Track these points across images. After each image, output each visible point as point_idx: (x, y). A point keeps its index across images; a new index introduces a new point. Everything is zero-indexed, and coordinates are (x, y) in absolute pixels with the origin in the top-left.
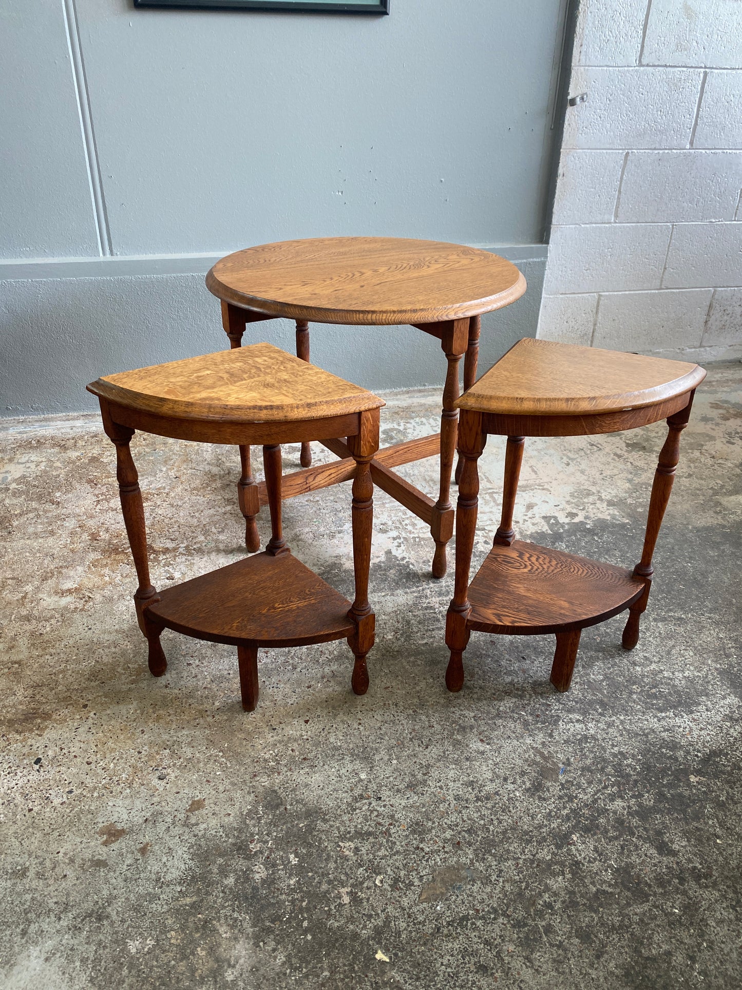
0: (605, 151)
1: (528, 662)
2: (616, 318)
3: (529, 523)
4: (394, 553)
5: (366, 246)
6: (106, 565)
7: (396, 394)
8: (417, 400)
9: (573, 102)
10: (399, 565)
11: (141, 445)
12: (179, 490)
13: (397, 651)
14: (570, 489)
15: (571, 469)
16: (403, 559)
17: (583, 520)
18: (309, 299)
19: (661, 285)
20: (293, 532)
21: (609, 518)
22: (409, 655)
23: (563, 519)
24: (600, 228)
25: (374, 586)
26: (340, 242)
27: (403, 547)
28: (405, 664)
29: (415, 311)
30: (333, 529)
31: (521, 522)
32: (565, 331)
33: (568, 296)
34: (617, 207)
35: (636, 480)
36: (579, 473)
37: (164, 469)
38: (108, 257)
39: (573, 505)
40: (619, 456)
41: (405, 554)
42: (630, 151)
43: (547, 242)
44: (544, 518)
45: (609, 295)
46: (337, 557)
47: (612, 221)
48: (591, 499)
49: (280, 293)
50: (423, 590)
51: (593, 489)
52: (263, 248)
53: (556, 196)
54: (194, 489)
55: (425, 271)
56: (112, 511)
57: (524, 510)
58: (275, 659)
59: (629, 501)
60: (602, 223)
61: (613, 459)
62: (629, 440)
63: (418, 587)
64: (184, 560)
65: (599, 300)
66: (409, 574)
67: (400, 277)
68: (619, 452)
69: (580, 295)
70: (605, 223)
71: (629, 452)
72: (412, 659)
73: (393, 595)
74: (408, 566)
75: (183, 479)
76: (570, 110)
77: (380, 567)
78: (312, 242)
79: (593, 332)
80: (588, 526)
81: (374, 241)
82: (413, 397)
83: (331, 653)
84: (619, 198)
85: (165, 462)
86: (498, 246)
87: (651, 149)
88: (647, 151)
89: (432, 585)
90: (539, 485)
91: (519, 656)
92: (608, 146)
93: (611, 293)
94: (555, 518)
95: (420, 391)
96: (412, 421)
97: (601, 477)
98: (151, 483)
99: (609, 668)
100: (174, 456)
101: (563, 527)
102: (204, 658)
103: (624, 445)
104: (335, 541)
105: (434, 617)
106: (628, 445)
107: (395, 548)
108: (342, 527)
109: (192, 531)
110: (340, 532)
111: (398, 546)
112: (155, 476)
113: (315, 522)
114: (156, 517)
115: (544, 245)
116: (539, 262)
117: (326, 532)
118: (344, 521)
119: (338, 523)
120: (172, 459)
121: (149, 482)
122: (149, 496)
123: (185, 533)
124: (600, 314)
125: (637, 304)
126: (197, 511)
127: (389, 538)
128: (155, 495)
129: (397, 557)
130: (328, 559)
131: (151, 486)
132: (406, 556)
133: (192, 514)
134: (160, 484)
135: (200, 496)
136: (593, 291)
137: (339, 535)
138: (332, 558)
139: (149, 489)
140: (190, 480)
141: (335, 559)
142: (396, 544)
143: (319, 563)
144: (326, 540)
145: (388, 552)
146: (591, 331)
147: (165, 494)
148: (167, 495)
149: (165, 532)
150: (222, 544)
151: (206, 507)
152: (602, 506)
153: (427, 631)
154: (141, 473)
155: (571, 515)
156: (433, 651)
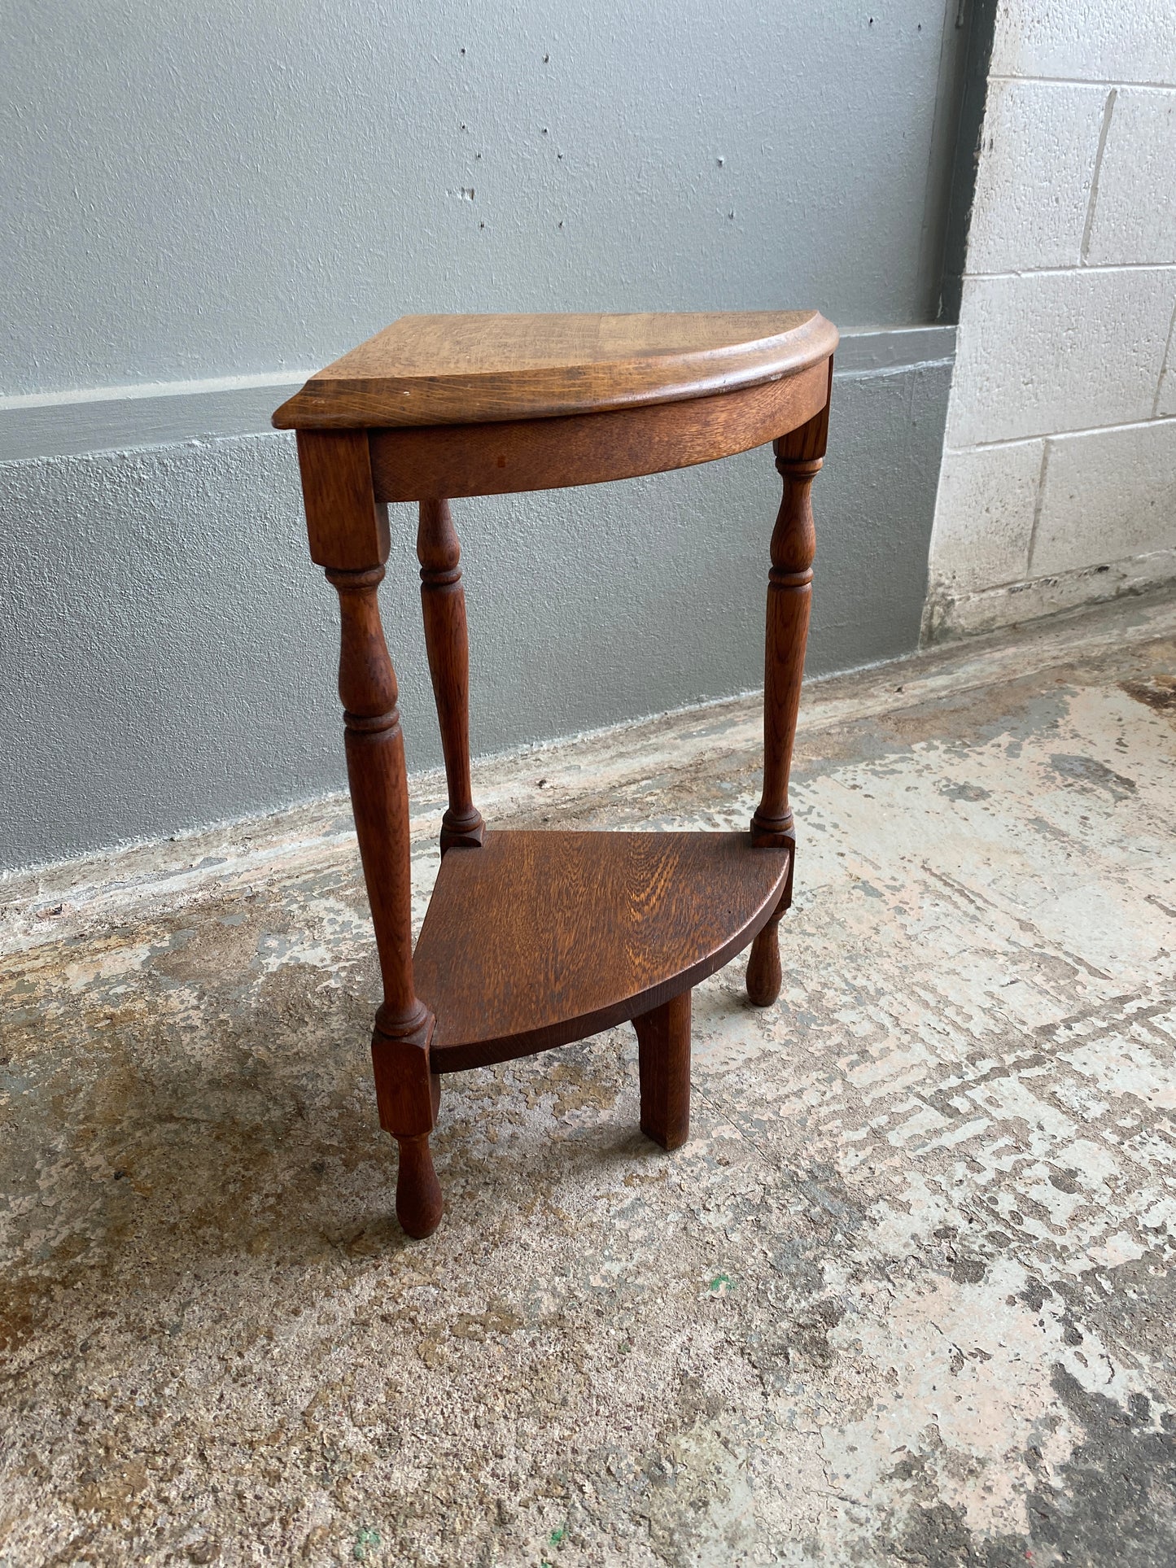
0: (1072, 85)
2: (1075, 492)
4: (1090, 1388)
7: (643, 733)
8: (705, 743)
10: (1153, 1449)
16: (1139, 1402)
19: (1155, 409)
24: (1054, 280)
27: (1092, 1342)
30: (799, 1304)
32: (983, 534)
33: (990, 448)
34: (1089, 228)
41: (1129, 1381)
42: (1118, 87)
45: (1066, 440)
46: (905, 1470)
47: (1078, 263)
53: (976, 200)
60: (1061, 268)
65: (1047, 451)
70: (1065, 268)
77: (1093, 1480)
79: (1034, 529)
82: (690, 735)
84: (1092, 206)
87: (1155, 85)
88: (1148, 89)
92: (1079, 74)
93: (1068, 435)
95: (696, 717)
96: (737, 806)
100: (81, 1075)
104: (843, 1371)
107: (1070, 1351)
108: (820, 1287)
109: (266, 1473)
110: (831, 1315)
111: (1074, 1339)
112: (36, 1189)
113: (714, 1285)
114: (92, 1423)
115: (949, 327)
116: (938, 369)
117: (786, 1332)
118: (810, 1254)
119: (793, 1269)
120: (78, 1090)
121: (15, 1221)
122: (33, 1299)
123: (240, 1496)
124: (1048, 485)
125: (1112, 456)
126: (251, 1340)
127: (1011, 1302)
128: (58, 1291)
129: (1112, 1405)
130: (882, 1494)
131: (28, 1245)
132: (1139, 1388)
133: (237, 1362)
134: (63, 1224)
135: (233, 1248)
136: (1038, 432)
137: (837, 1335)
138: (897, 1483)
139: (24, 1262)
140: (172, 1179)
141: (908, 1484)
142: (1058, 1330)
143: (868, 1533)
144: (807, 1377)
145: (1066, 1385)
146: (1031, 526)
147: (97, 1274)
148: (105, 1275)
149: (149, 1512)
150: (420, 1524)
151: (277, 1304)
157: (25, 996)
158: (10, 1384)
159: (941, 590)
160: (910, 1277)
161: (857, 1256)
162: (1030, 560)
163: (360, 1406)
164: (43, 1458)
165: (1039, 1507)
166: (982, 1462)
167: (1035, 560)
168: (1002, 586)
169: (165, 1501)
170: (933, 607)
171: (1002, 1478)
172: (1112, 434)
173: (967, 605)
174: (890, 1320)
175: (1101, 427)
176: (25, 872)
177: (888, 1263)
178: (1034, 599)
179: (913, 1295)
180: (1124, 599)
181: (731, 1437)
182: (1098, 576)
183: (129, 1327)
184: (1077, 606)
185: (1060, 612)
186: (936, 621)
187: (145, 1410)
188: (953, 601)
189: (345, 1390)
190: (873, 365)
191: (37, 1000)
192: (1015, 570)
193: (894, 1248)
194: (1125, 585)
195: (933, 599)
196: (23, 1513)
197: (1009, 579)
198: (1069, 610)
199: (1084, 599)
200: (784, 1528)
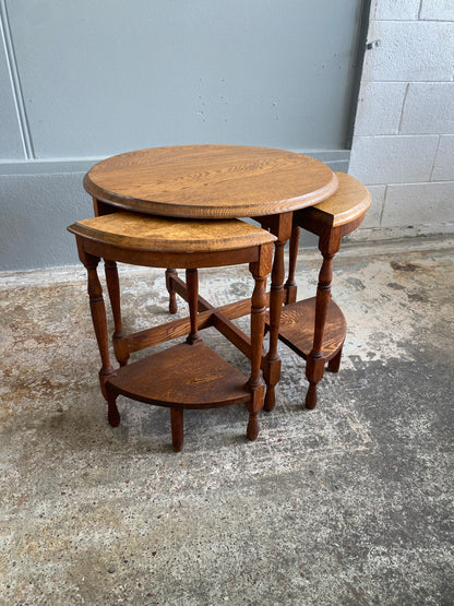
0: (392, 83)
1: (340, 491)
2: (398, 202)
5: (215, 152)
6: (12, 399)
9: (370, 47)
11: (55, 297)
12: (76, 333)
13: (234, 482)
14: (369, 332)
15: (369, 316)
17: (379, 359)
18: (160, 196)
19: (430, 179)
21: (399, 357)
22: (243, 486)
23: (365, 359)
24: (388, 138)
26: (195, 149)
28: (240, 494)
29: (247, 206)
34: (401, 123)
35: (418, 325)
37: (68, 316)
38: (32, 160)
39: (372, 346)
40: (404, 305)
42: (411, 83)
43: (350, 149)
44: (350, 357)
47: (397, 133)
48: (385, 341)
49: (138, 190)
51: (387, 333)
52: (134, 153)
53: (357, 115)
54: (88, 332)
55: (258, 172)
56: (25, 351)
58: (134, 489)
59: (413, 342)
61: (400, 308)
62: (410, 292)
64: (72, 394)
65: (387, 189)
67: (237, 177)
68: (403, 302)
69: (372, 186)
70: (391, 135)
71: (411, 302)
72: (245, 489)
73: (232, 427)
75: (81, 324)
76: (367, 52)
78: (173, 149)
80: (384, 364)
81: (221, 148)
83: (180, 483)
84: (402, 117)
85: (70, 310)
86: (315, 151)
87: (425, 81)
88: (422, 83)
89: (264, 418)
91: (333, 485)
92: (395, 79)
94: (358, 357)
97: (392, 322)
98: (57, 327)
99: (407, 498)
101: (365, 365)
102: (75, 487)
103: (407, 296)
105: (265, 448)
106: (409, 296)
109: (82, 369)
112: (61, 322)
114: (57, 356)
116: (344, 163)
120: (75, 308)
122: (54, 338)
123: (76, 370)
124: (387, 199)
126: (88, 351)
128: (59, 337)
131: (56, 330)
134: (64, 328)
136: (383, 183)
139: (55, 332)
140: (86, 325)
146: (381, 211)
148: (67, 337)
149: (61, 369)
152: (394, 347)
153: (259, 461)
154: (50, 319)
155: (371, 355)
156: (263, 481)
158: (46, 349)
162: (381, 221)
164: (48, 359)
167: (383, 221)
168: (371, 228)
169: (64, 368)
172: (412, 186)
175: (408, 183)
178: (383, 234)
180: (420, 238)
182: (409, 229)
183: (68, 345)
184: (401, 238)
185: (394, 239)
187: (66, 357)
192: (375, 224)
194: (420, 233)
196: (42, 365)
197: (373, 227)
199: (403, 236)
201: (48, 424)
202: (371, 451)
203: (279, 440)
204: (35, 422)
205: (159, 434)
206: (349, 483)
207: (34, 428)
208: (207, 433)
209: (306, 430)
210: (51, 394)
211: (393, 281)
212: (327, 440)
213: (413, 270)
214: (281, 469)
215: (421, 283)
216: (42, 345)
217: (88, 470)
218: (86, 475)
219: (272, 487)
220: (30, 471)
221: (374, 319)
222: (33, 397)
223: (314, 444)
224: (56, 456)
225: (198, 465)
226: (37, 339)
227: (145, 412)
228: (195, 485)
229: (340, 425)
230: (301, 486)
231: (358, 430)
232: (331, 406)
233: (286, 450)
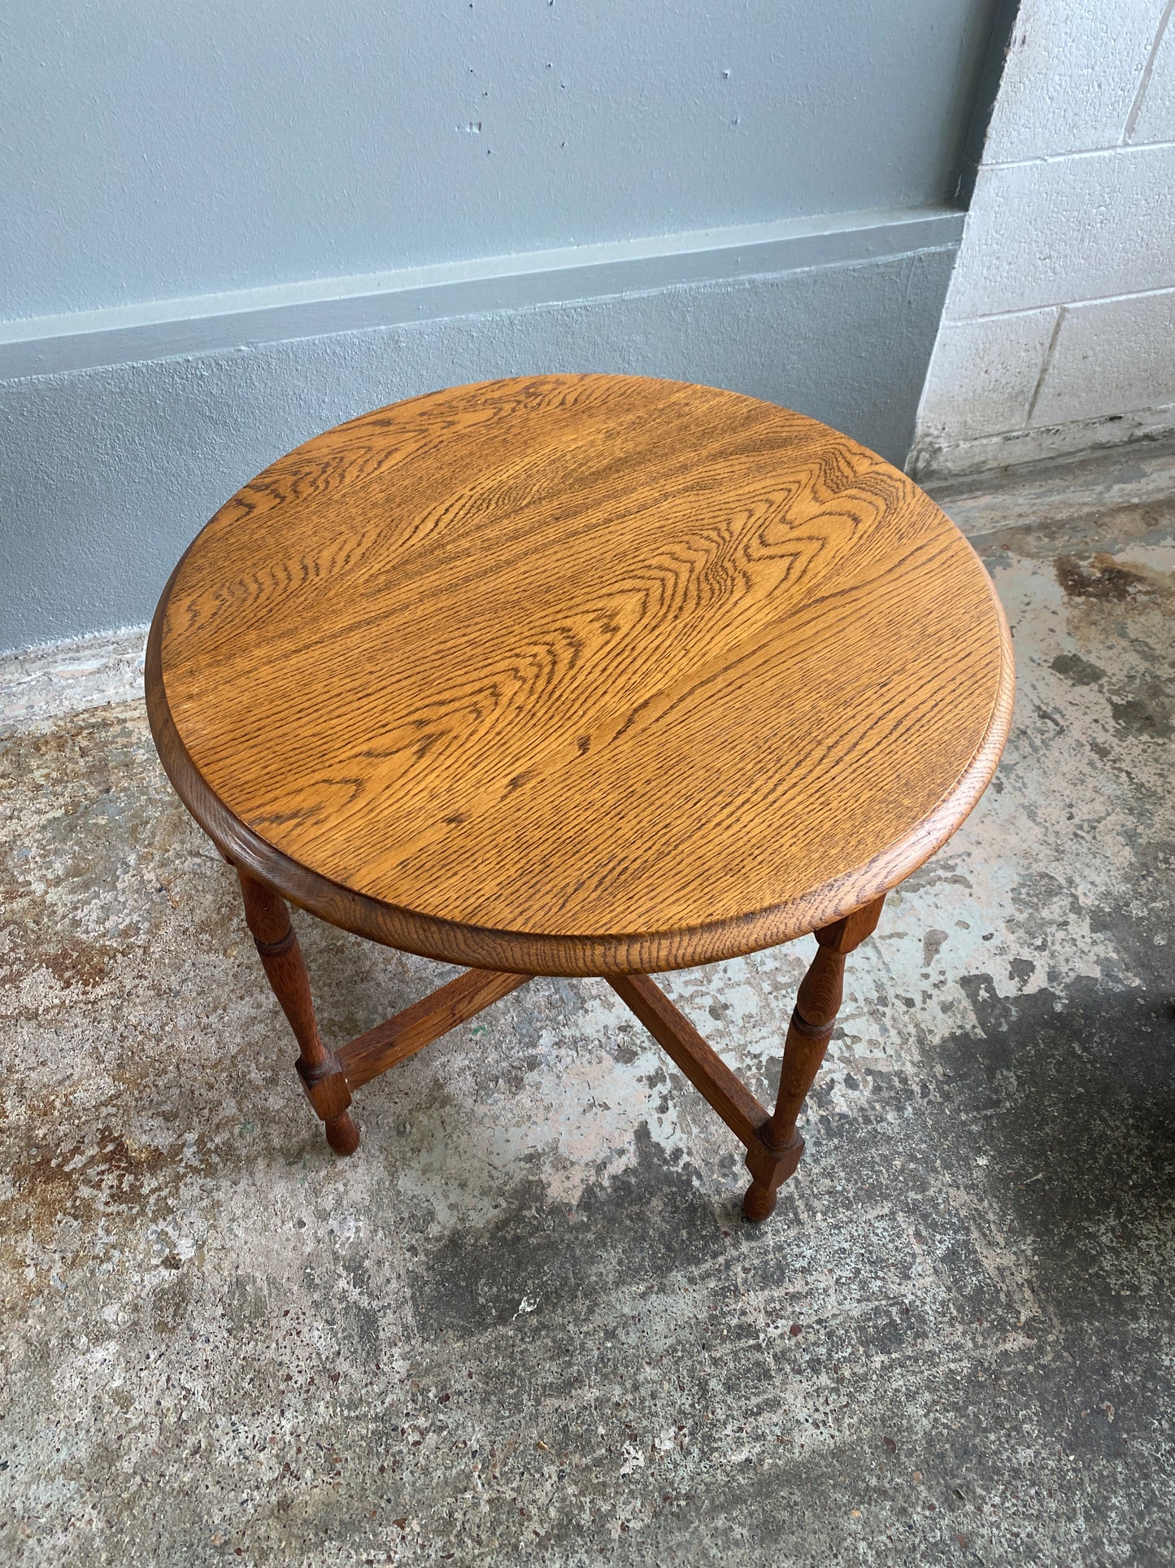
1: (970, 1508)
2: (1090, 353)
3: (933, 1005)
4: (655, 1138)
5: (570, 444)
6: (25, 1225)
10: (669, 1179)
11: (76, 775)
12: (166, 933)
13: (688, 1497)
14: (1008, 876)
16: (677, 1153)
17: (1044, 984)
20: (430, 1073)
21: (1096, 973)
22: (715, 1510)
23: (1007, 988)
24: (1089, 162)
25: (620, 1263)
27: (672, 1114)
28: (707, 1541)
30: (518, 1053)
31: (918, 1000)
32: (979, 391)
33: (994, 318)
34: (1137, 108)
35: (1146, 836)
36: (1025, 817)
37: (132, 859)
39: (1021, 933)
40: (1103, 752)
41: (679, 1140)
43: (965, 207)
44: (966, 982)
45: (1085, 307)
46: (530, 1158)
47: (1120, 142)
48: (1055, 909)
50: (728, 1265)
51: (1059, 872)
53: (1000, 95)
54: (203, 927)
55: (742, 619)
56: (29, 1020)
57: (920, 956)
58: (423, 1547)
59: (1137, 910)
60: (1097, 149)
61: (1091, 764)
62: (1116, 692)
63: (715, 1256)
64: (196, 1191)
65: (1061, 317)
66: (692, 1209)
67: (676, 664)
68: (1101, 738)
69: (1021, 314)
70: (1102, 149)
71: (1121, 735)
72: (720, 1522)
73: (662, 1289)
74: (689, 1182)
75: (175, 892)
77: (626, 1186)
79: (1039, 385)
80: (1058, 1008)
84: (1144, 86)
85: (134, 830)
89: (745, 1247)
90: (947, 867)
91: (948, 1487)
93: (1088, 303)
94: (987, 979)
97: (1072, 829)
98: (106, 910)
99: (1141, 1516)
101: (1006, 1012)
102: (264, 1555)
103: (1109, 712)
104: (524, 1098)
105: (758, 1364)
106: (1119, 712)
107: (656, 1116)
108: (535, 1046)
109: (207, 1084)
110: (533, 1063)
111: (663, 1109)
112: (115, 888)
113: (475, 1031)
114: (127, 1037)
115: (957, 215)
116: (940, 253)
117: (503, 1068)
118: (539, 1024)
119: (524, 1031)
120: (147, 823)
121: (102, 907)
122: (106, 959)
123: (193, 1092)
124: (1058, 348)
125: (1139, 319)
126: (215, 1009)
127: (640, 1080)
128: (119, 956)
129: (662, 1151)
130: (511, 1167)
131: (107, 924)
132: (681, 1145)
133: (205, 1020)
134: (127, 915)
135: (216, 951)
136: (1051, 302)
137: (531, 1077)
138: (522, 1164)
139: (104, 935)
140: (190, 897)
141: (528, 1166)
142: (658, 1102)
143: (494, 1184)
144: (502, 1097)
145: (643, 1133)
146: (1035, 383)
147: (141, 951)
148: (145, 952)
149: (148, 1090)
150: (275, 1127)
151: (232, 991)
152: (1081, 928)
153: (748, 1414)
154: (83, 877)
155: (1021, 969)
156: (764, 1487)
157: (125, 740)
158: (90, 1006)
159: (928, 439)
160: (590, 1052)
161: (567, 1032)
162: (1030, 412)
163: (262, 1059)
164: (102, 1050)
165: (589, 1191)
166: (572, 1164)
167: (1036, 412)
168: (998, 435)
169: (156, 1086)
170: (919, 452)
171: (577, 1174)
172: (1139, 300)
173: (956, 452)
174: (565, 1075)
175: (1130, 292)
176: (136, 629)
177: (582, 1040)
178: (1031, 446)
179: (585, 1063)
180: (1136, 446)
181: (447, 1120)
182: (1109, 424)
183: (153, 987)
184: (1081, 450)
185: (1060, 456)
186: (921, 465)
187: (154, 1036)
188: (940, 449)
189: (257, 1048)
190: (868, 253)
191: (132, 745)
192: (1013, 421)
193: (589, 1031)
194: (1139, 433)
195: (920, 447)
196: (89, 1077)
197: (1005, 429)
198: (1070, 454)
199: (1090, 444)
200: (453, 1171)
201: (147, 1319)
202: (1040, 1349)
203: (795, 1330)
204: (110, 1313)
205: (465, 1333)
206: (990, 1475)
207: (108, 1335)
208: (596, 1319)
209: (864, 1285)
210: (134, 1196)
211: (1070, 647)
212: (922, 1320)
213: (1122, 595)
214: (808, 1438)
215: (1148, 655)
216: (76, 988)
217: (289, 1487)
218: (284, 1505)
219: (790, 1507)
220: (129, 1505)
221: (1024, 821)
222: (84, 1213)
223: (888, 1338)
224: (191, 1440)
225: (584, 1444)
226: (56, 965)
227: (413, 1250)
228: (586, 1518)
229: (951, 1257)
230: (865, 1496)
231: (1000, 1270)
232: (923, 1187)
233: (815, 1365)
